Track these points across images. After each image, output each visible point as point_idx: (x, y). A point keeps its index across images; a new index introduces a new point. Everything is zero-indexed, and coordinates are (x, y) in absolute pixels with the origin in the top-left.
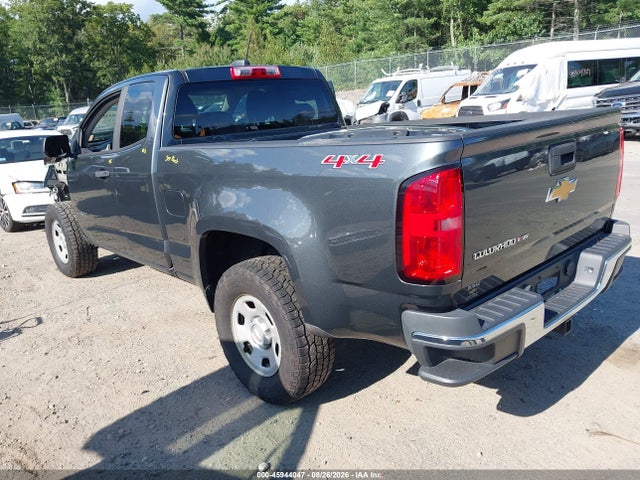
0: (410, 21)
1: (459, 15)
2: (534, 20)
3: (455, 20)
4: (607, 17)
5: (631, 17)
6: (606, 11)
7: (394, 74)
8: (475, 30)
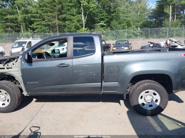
0: (8, 24)
1: (24, 24)
2: (48, 28)
3: (23, 25)
4: (64, 30)
5: (69, 31)
6: (64, 29)
7: (21, 39)
8: (29, 29)
